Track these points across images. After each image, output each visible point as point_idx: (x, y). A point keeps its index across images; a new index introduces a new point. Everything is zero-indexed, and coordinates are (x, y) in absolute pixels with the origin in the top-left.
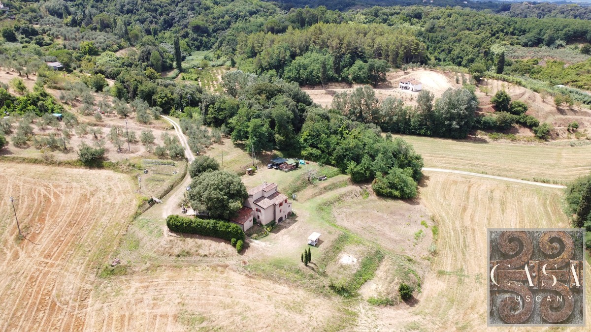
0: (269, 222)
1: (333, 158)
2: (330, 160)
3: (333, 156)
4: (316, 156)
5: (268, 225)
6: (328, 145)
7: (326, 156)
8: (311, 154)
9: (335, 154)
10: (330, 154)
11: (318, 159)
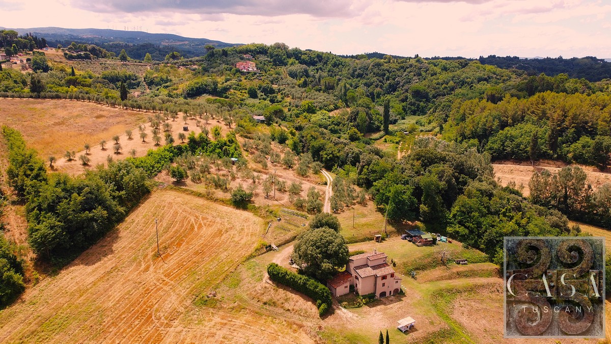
0: (367, 294)
1: (483, 241)
2: (479, 243)
3: (482, 239)
4: (463, 236)
5: (364, 297)
6: (479, 225)
7: (475, 238)
8: (457, 232)
9: (486, 237)
10: (480, 236)
11: (464, 239)
